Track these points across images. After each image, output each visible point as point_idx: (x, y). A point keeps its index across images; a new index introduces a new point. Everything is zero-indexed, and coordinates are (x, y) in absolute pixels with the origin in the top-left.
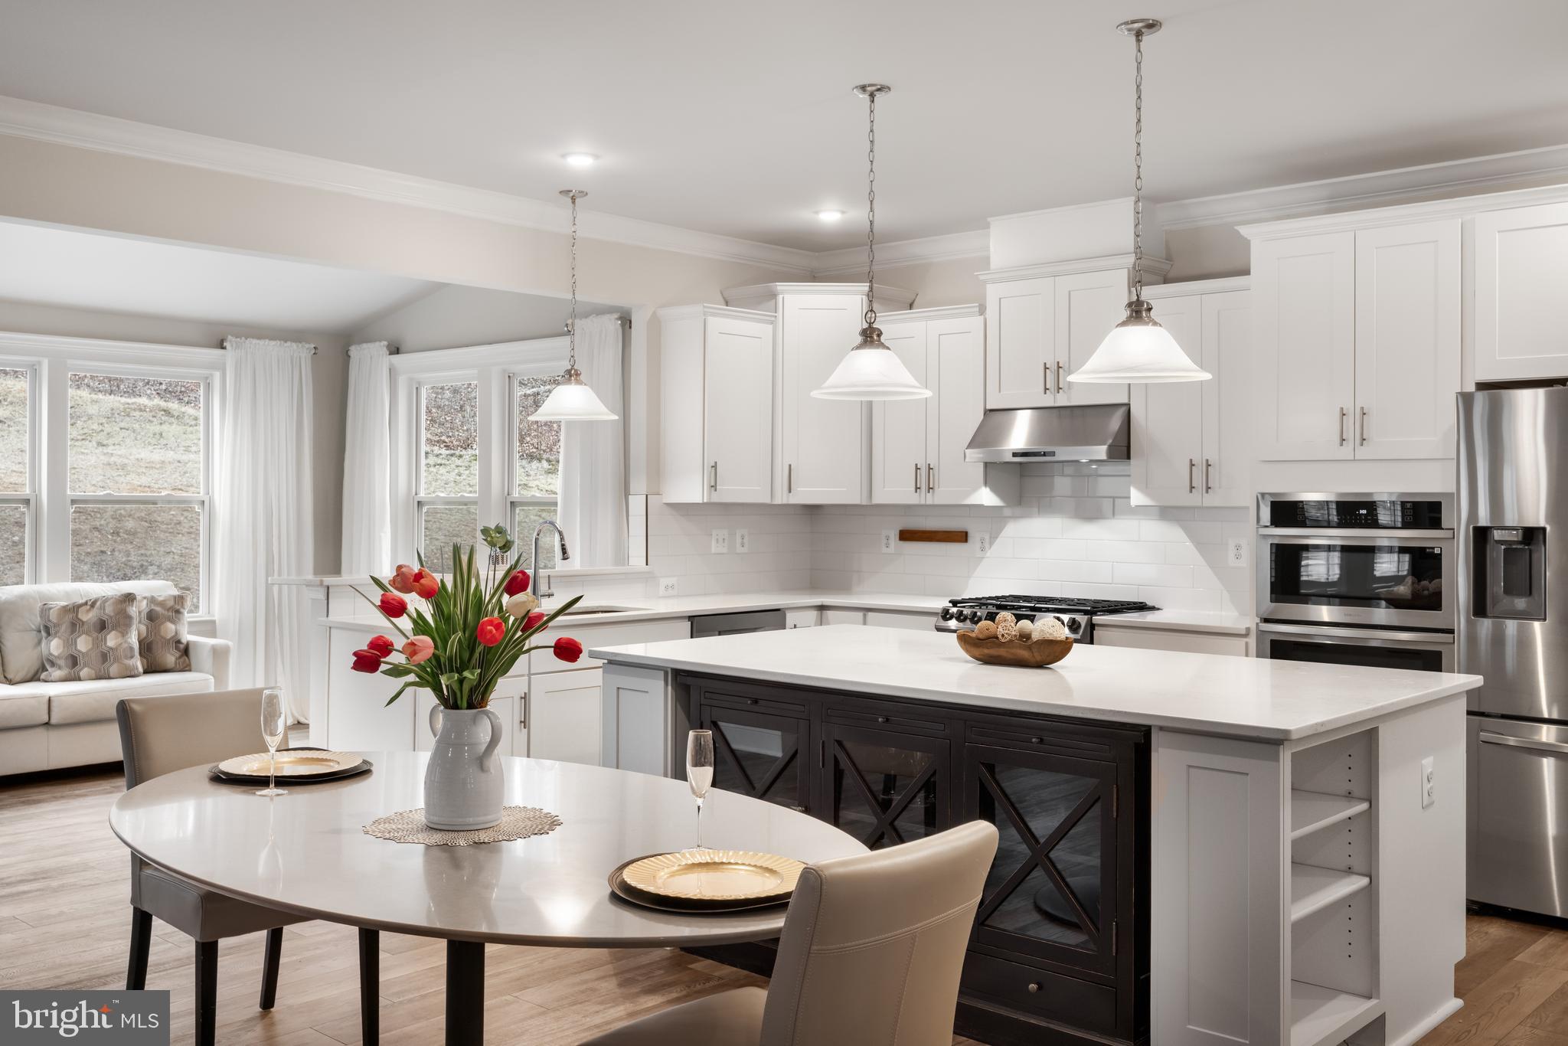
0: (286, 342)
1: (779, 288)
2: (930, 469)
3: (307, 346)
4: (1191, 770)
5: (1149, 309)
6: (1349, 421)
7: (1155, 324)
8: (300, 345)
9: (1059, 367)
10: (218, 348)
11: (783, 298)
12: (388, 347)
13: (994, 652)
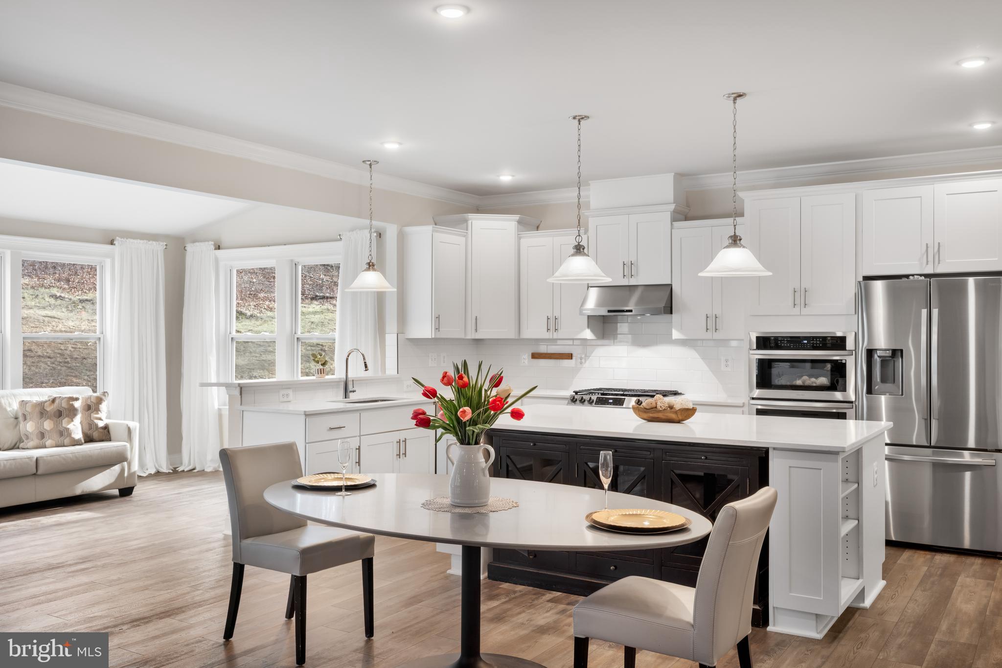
0: (149, 241)
1: (470, 217)
2: (556, 319)
3: (162, 243)
4: (792, 469)
5: (740, 240)
6: (797, 295)
7: (744, 247)
8: (157, 243)
9: (632, 264)
10: (109, 244)
11: (472, 222)
12: (215, 245)
13: (655, 415)
